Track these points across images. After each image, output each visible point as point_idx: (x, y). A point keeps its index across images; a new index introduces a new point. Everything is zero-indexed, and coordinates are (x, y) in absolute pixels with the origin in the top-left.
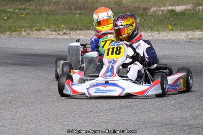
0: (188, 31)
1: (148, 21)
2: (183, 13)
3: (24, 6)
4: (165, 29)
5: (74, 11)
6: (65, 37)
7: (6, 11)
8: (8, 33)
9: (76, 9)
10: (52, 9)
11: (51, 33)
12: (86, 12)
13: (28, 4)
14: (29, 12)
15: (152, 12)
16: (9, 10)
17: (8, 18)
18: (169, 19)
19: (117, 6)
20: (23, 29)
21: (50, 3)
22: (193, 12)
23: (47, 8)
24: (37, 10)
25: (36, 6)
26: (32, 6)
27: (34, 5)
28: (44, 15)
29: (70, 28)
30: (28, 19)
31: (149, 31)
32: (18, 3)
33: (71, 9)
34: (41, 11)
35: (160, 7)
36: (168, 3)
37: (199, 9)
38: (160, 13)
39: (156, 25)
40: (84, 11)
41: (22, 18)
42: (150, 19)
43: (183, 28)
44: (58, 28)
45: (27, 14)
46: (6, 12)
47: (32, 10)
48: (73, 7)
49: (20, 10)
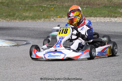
3: (53, 3)
5: (83, 6)
8: (43, 19)
12: (90, 6)
13: (55, 2)
14: (56, 7)
16: (44, 5)
20: (52, 17)
21: (68, 1)
23: (67, 4)
24: (60, 5)
25: (60, 3)
26: (58, 3)
27: (59, 2)
28: (65, 9)
32: (49, 1)
34: (63, 6)
40: (88, 6)
41: (52, 10)
45: (55, 8)
46: (42, 7)
47: (58, 5)
48: (82, 4)
49: (50, 6)
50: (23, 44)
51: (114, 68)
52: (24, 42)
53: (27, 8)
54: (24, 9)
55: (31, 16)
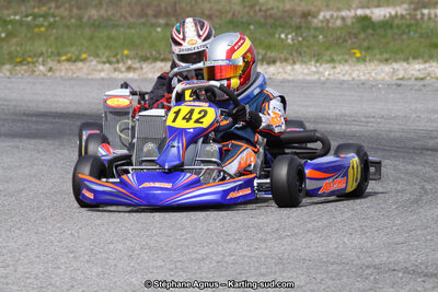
0: (396, 61)
1: (312, 41)
2: (387, 24)
4: (347, 57)
6: (131, 75)
7: (5, 21)
9: (156, 16)
10: (105, 15)
11: (100, 67)
15: (322, 22)
18: (356, 36)
19: (247, 9)
22: (408, 22)
29: (141, 57)
30: (52, 38)
31: (313, 63)
33: (146, 15)
35: (339, 10)
36: (356, 1)
37: (423, 15)
38: (339, 22)
39: (328, 49)
42: (315, 37)
43: (386, 56)
44: (115, 56)
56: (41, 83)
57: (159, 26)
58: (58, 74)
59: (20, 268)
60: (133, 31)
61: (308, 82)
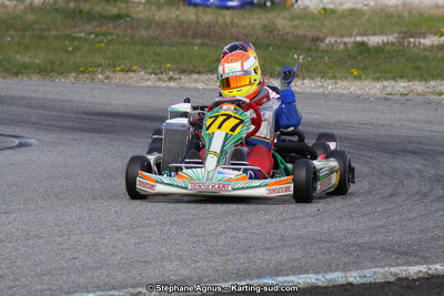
0: (386, 79)
1: (319, 61)
2: (379, 49)
3: (104, 28)
4: (347, 75)
5: (193, 41)
6: (172, 84)
7: (72, 37)
8: (73, 74)
9: (194, 37)
10: (153, 35)
11: (147, 76)
12: (211, 41)
13: (111, 25)
14: (112, 39)
15: (328, 46)
16: (78, 35)
17: (75, 49)
18: (354, 58)
19: (267, 34)
20: (100, 70)
21: (149, 26)
22: (397, 48)
23: (144, 32)
24: (126, 36)
25: (125, 30)
26: (118, 31)
27: (122, 27)
28: (138, 46)
29: (180, 70)
30: (109, 52)
31: (319, 79)
32: (95, 23)
33: (186, 36)
34: (133, 38)
35: (342, 36)
36: (356, 30)
37: (409, 42)
38: (341, 47)
39: (331, 68)
40: (207, 41)
41: (100, 50)
42: (322, 58)
43: (378, 75)
44: (160, 68)
45: (109, 42)
46: (72, 39)
47: (118, 36)
48: (190, 34)
49: (97, 36)
50: (11, 145)
51: (270, 226)
52: (12, 139)
53: (26, 41)
54: (19, 44)
55: (39, 65)
56: (99, 89)
57: (197, 45)
58: (113, 81)
59: (73, 238)
60: (175, 49)
61: (314, 94)
